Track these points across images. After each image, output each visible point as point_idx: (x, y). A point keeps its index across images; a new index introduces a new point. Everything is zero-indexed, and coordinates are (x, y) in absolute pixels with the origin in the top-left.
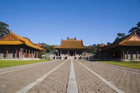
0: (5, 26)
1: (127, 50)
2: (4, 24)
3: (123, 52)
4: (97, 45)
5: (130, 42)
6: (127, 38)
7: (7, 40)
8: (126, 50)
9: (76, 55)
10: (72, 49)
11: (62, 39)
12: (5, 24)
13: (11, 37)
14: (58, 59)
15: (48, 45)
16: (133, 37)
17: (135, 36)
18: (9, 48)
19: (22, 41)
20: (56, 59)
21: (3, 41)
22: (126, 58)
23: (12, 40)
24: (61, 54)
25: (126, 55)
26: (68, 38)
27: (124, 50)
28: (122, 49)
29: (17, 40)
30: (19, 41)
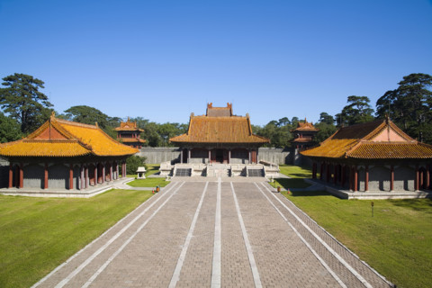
0: (34, 85)
1: (367, 170)
2: (31, 80)
3: (356, 175)
4: (290, 120)
5: (375, 146)
6: (369, 135)
7: (44, 141)
8: (364, 167)
9: (230, 159)
10: (220, 144)
11: (192, 114)
12: (34, 78)
13: (53, 132)
14: (183, 175)
15: (153, 124)
16: (385, 131)
17: (391, 131)
18: (50, 165)
19: (84, 145)
20: (177, 175)
21: (34, 144)
22: (362, 187)
23: (56, 141)
24: (190, 159)
25: (362, 184)
26: (209, 106)
27: (359, 167)
28: (353, 166)
29: (71, 142)
30: (77, 144)
